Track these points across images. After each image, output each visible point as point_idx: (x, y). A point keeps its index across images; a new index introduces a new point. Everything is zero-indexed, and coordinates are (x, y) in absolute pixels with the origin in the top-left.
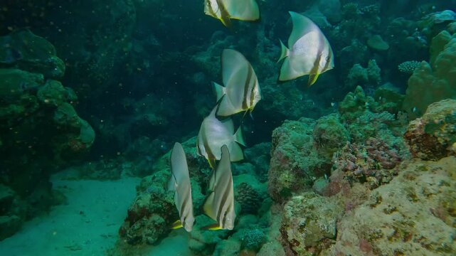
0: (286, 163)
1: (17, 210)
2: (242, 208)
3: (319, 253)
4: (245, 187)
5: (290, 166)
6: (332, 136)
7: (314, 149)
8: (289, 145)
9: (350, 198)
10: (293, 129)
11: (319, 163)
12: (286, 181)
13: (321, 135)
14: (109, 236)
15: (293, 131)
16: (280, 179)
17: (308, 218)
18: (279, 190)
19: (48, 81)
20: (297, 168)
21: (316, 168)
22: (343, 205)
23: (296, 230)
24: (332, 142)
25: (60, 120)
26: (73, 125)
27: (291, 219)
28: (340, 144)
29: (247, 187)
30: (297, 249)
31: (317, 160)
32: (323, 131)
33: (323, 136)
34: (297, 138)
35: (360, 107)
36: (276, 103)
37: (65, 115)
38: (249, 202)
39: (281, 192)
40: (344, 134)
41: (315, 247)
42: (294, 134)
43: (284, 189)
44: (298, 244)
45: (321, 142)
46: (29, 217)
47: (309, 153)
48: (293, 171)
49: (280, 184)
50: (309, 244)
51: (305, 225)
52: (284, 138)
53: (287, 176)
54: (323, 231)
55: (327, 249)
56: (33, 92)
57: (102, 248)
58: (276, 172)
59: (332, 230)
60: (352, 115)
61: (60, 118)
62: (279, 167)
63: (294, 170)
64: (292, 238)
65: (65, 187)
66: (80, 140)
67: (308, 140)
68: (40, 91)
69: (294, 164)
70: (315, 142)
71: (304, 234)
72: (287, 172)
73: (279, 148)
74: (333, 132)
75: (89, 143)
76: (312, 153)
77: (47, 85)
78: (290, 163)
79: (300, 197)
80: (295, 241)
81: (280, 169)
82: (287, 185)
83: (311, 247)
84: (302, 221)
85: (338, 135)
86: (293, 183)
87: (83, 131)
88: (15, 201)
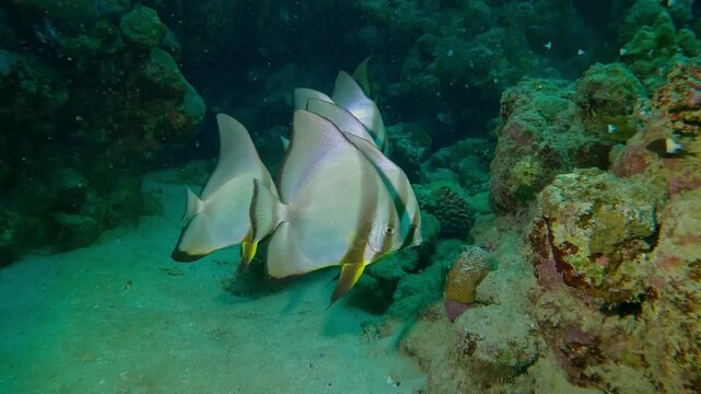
0: (526, 143)
1: (92, 210)
2: (443, 228)
3: (617, 267)
4: (447, 194)
5: (535, 148)
6: (615, 94)
7: (577, 121)
8: (532, 114)
9: (680, 170)
10: (539, 90)
11: (588, 143)
12: (526, 174)
13: (593, 93)
14: (225, 263)
15: (540, 93)
16: (517, 170)
17: (598, 202)
18: (514, 188)
19: (136, 6)
20: (547, 150)
21: (581, 152)
22: (664, 184)
23: (570, 225)
24: (615, 104)
25: (153, 75)
26: (173, 85)
27: (562, 206)
28: (628, 108)
29: (451, 193)
30: (571, 259)
31: (583, 139)
32: (597, 85)
33: (598, 95)
34: (547, 102)
35: (664, 50)
36: (493, 73)
37: (162, 68)
38: (454, 219)
39: (516, 193)
40: (636, 90)
41: (610, 255)
42: (539, 97)
43: (522, 187)
44: (575, 249)
45: (592, 105)
46: (108, 223)
47: (567, 127)
48: (539, 158)
49: (515, 178)
50: (597, 248)
51: (591, 214)
52: (524, 102)
53: (528, 165)
54: (630, 222)
55: (632, 259)
56: (114, 19)
57: (214, 276)
58: (507, 159)
59: (649, 223)
60: (647, 65)
61: (154, 71)
62: (513, 150)
63: (541, 154)
64: (562, 241)
65: (161, 192)
66: (184, 113)
67: (565, 107)
68: (125, 19)
69: (542, 145)
70: (580, 109)
71: (589, 230)
72: (529, 158)
73: (515, 119)
74: (617, 86)
75: (197, 118)
76: (573, 128)
77: (135, 11)
78: (535, 143)
79: (572, 176)
80: (568, 245)
81: (516, 154)
82: (527, 181)
83: (599, 255)
84: (586, 207)
85: (626, 91)
86: (537, 176)
87: (187, 98)
88: (90, 197)
